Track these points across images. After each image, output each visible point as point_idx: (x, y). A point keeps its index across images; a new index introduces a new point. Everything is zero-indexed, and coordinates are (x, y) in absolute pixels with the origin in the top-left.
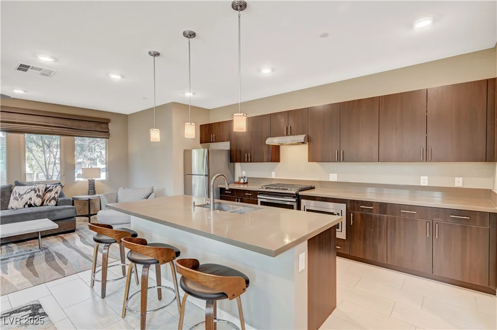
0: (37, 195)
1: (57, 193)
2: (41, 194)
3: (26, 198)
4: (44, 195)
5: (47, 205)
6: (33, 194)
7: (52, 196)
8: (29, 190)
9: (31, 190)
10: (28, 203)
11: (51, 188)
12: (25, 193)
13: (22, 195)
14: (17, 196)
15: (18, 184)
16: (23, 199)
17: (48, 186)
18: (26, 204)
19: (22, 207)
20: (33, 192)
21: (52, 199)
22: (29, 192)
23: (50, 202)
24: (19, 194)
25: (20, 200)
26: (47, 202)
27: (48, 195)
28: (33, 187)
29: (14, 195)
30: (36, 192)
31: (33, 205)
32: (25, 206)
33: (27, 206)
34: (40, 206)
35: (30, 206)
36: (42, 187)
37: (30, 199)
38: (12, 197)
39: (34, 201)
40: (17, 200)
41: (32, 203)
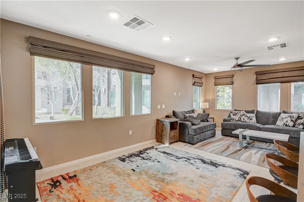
0: (291, 120)
2: (294, 119)
3: (285, 120)
4: (296, 121)
5: (297, 127)
6: (289, 119)
7: (302, 122)
8: (288, 117)
9: (289, 117)
10: (286, 124)
11: (302, 117)
12: (285, 118)
13: (283, 119)
14: (281, 119)
15: (284, 112)
16: (283, 121)
17: (300, 115)
18: (284, 124)
19: (282, 125)
20: (290, 118)
21: (301, 124)
22: (287, 117)
23: (299, 126)
24: (282, 118)
26: (297, 125)
27: (299, 121)
28: (290, 115)
30: (291, 118)
31: (288, 125)
32: (283, 125)
33: (284, 125)
34: (292, 127)
35: (286, 125)
36: (296, 116)
37: (287, 121)
38: (279, 119)
39: (289, 123)
40: (281, 121)
41: (287, 124)
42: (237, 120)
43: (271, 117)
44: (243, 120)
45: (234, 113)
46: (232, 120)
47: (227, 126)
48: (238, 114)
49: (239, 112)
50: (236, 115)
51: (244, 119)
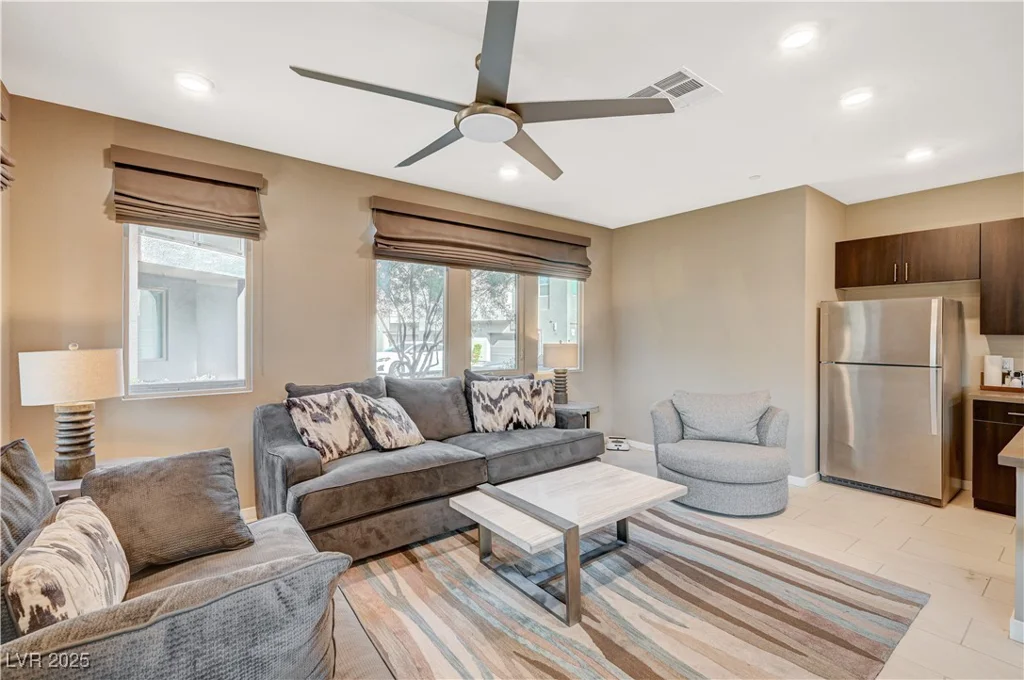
0: (525, 403)
1: (549, 397)
3: (507, 406)
5: (542, 426)
6: (516, 400)
7: (546, 405)
8: (506, 391)
9: (510, 392)
10: (515, 420)
11: (535, 387)
12: (501, 397)
13: (497, 401)
14: (488, 402)
15: (473, 376)
16: (503, 411)
18: (511, 420)
19: (502, 428)
20: (515, 394)
21: (547, 412)
22: (507, 396)
23: (545, 418)
25: (496, 411)
27: (537, 403)
28: (509, 383)
29: (482, 401)
30: (520, 396)
31: (524, 424)
32: (507, 426)
33: (511, 426)
34: (534, 427)
35: (518, 426)
36: (524, 385)
37: (516, 410)
38: (476, 405)
39: (525, 415)
40: (492, 412)
41: (522, 420)
42: (344, 447)
43: (449, 398)
44: (386, 440)
45: (317, 410)
46: (324, 454)
47: (339, 503)
48: (335, 410)
49: (333, 396)
50: (332, 419)
51: (388, 434)
